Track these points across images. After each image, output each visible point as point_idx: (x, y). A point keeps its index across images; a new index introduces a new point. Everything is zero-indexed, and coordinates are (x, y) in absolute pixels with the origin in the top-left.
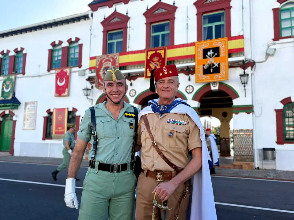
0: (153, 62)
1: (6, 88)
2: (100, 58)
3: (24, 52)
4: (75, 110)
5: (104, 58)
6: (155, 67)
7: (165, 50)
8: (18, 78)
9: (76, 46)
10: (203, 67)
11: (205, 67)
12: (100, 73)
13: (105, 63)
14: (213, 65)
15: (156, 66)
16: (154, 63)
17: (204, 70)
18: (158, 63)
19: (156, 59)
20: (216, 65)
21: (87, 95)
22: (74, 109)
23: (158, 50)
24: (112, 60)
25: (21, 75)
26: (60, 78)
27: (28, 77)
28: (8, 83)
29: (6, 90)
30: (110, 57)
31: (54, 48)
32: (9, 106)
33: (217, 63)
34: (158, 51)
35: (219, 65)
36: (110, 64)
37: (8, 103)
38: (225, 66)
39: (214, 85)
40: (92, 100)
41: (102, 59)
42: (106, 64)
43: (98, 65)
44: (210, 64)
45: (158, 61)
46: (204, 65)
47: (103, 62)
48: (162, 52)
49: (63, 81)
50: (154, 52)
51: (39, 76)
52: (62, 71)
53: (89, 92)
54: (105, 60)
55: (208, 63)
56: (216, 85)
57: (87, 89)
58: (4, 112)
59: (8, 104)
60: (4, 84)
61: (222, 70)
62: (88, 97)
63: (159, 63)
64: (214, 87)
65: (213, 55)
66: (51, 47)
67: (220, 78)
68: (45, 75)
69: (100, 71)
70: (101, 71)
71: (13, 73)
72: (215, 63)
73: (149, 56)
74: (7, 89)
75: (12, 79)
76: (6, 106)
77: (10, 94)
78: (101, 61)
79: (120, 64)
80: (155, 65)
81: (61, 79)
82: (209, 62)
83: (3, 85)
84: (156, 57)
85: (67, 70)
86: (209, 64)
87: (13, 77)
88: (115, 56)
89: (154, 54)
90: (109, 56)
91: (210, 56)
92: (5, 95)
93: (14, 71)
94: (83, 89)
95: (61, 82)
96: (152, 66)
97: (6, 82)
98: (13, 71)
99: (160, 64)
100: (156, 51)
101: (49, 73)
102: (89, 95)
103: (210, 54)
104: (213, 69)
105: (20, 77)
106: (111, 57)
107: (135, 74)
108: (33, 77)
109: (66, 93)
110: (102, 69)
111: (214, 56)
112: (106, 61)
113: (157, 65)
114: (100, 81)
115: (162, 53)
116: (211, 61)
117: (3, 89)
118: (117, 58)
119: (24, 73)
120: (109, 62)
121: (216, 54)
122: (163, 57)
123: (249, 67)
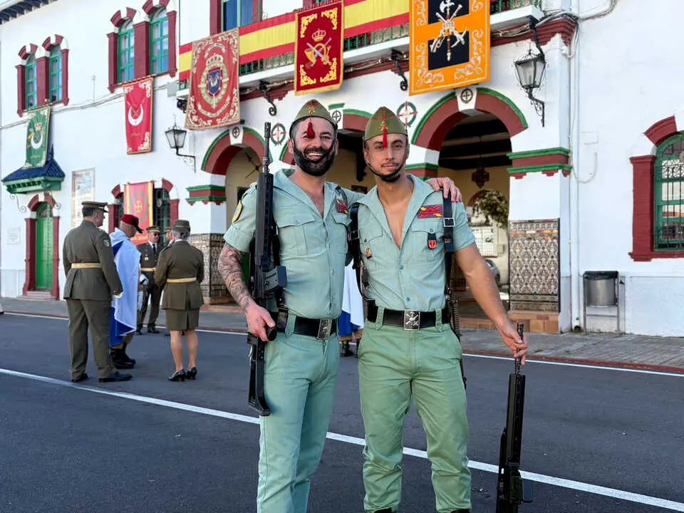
0: (314, 44)
1: (35, 139)
2: (200, 46)
3: (63, 46)
4: (167, 185)
5: (208, 46)
6: (318, 58)
7: (339, 6)
8: (56, 112)
9: (164, 19)
10: (429, 48)
11: (432, 46)
12: (199, 86)
13: (209, 60)
14: (453, 38)
15: (321, 55)
16: (314, 49)
17: (431, 55)
18: (324, 46)
19: (318, 37)
20: (460, 38)
21: (177, 147)
22: (164, 182)
23: (324, 9)
24: (224, 50)
25: (61, 105)
26: (133, 107)
27: (73, 109)
28: (38, 129)
29: (36, 146)
30: (220, 42)
31: (120, 30)
32: (39, 183)
33: (461, 34)
34: (323, 14)
35: (467, 37)
36: (219, 59)
37: (36, 176)
38: (482, 39)
39: (464, 98)
40: (194, 157)
41: (203, 48)
42: (212, 60)
43: (196, 66)
44: (446, 38)
45: (323, 42)
46: (431, 42)
47: (207, 55)
48: (332, 14)
49: (139, 114)
50: (315, 16)
51: (94, 105)
52: (136, 87)
53: (181, 137)
54: (209, 49)
55: (440, 36)
56: (469, 98)
57: (177, 132)
58: (36, 197)
59: (36, 179)
60: (31, 130)
61: (475, 53)
62: (181, 151)
63: (327, 46)
64: (466, 102)
65: (453, 9)
66: (112, 29)
67: (470, 77)
68: (107, 101)
69: (199, 82)
70: (203, 80)
71: (46, 100)
72: (457, 34)
73: (303, 29)
74: (37, 141)
75: (44, 116)
76: (34, 184)
77: (42, 155)
78: (203, 52)
79: (241, 58)
80: (318, 53)
81: (136, 110)
82: (442, 33)
83: (29, 133)
84: (318, 32)
85: (147, 85)
86: (442, 38)
87: (45, 112)
88: (230, 37)
89: (314, 20)
90: (217, 37)
91: (444, 15)
92: (34, 156)
93: (47, 97)
94: (166, 132)
95: (136, 118)
96: (311, 55)
97: (34, 124)
98: (44, 96)
99: (329, 49)
100: (319, 12)
101: (114, 95)
102: (182, 147)
103: (446, 8)
104: (452, 50)
105: (60, 111)
106: (223, 42)
107: (277, 82)
108: (82, 108)
109: (146, 145)
110: (205, 74)
111: (455, 14)
112: (211, 54)
113: (322, 53)
114: (199, 107)
115: (332, 16)
116: (446, 29)
117: (29, 142)
118: (234, 43)
119: (66, 101)
120: (218, 56)
121: (460, 6)
122: (335, 28)
123: (553, 34)
